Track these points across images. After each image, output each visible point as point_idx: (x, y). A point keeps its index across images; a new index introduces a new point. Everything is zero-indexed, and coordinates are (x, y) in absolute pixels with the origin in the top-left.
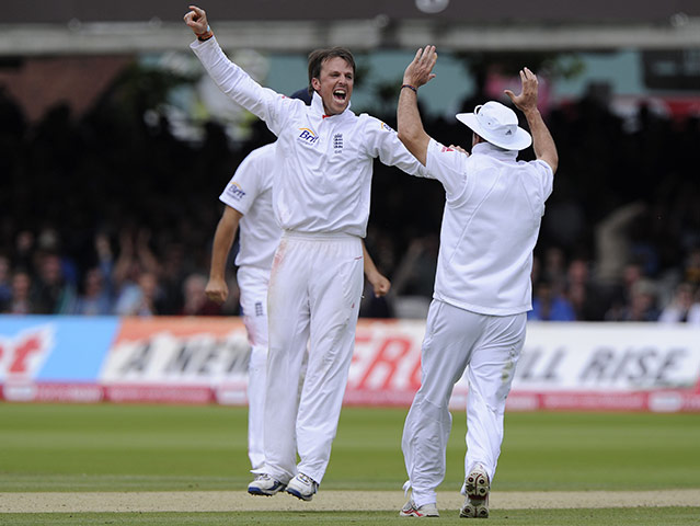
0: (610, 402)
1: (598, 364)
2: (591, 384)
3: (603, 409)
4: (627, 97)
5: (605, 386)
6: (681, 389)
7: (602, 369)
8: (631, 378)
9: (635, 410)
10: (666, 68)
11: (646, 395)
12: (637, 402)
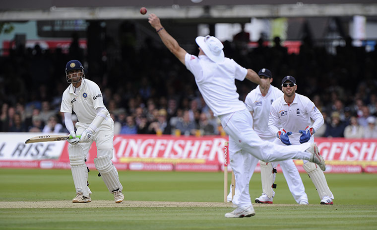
0: (24, 164)
1: (19, 150)
2: (16, 157)
3: (21, 167)
4: (31, 41)
5: (22, 158)
6: (53, 159)
7: (21, 151)
8: (32, 155)
9: (34, 168)
10: (47, 28)
11: (39, 162)
12: (35, 164)
